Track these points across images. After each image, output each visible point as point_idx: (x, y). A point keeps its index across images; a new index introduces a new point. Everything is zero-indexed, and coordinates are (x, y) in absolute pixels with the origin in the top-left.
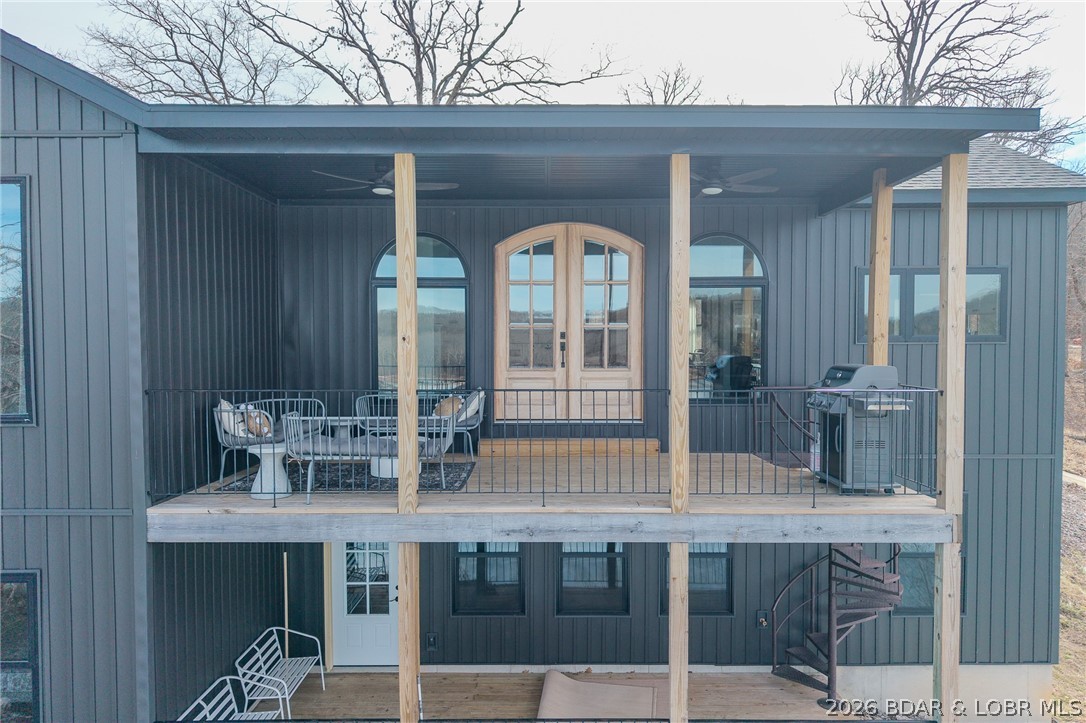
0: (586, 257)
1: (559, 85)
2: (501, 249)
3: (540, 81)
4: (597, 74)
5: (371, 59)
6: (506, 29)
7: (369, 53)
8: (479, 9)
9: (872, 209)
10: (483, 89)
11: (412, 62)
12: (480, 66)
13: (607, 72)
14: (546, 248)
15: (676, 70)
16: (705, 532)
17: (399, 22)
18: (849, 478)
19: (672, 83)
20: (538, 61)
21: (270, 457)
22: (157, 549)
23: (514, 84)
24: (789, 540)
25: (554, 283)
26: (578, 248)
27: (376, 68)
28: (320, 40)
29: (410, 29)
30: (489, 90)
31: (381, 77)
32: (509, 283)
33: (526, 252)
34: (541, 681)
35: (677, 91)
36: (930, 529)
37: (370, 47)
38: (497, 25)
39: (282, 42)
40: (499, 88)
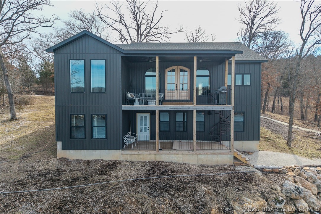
0: (181, 72)
1: (171, 34)
2: (166, 70)
3: (166, 33)
4: (180, 31)
5: (126, 27)
6: (159, 21)
7: (126, 26)
8: (153, 17)
9: (225, 64)
10: (153, 35)
11: (136, 28)
12: (153, 29)
13: (182, 31)
14: (173, 71)
15: (198, 28)
16: (198, 109)
17: (134, 19)
18: (219, 103)
19: (197, 30)
20: (166, 28)
21: (137, 99)
22: (123, 111)
23: (160, 33)
24: (210, 110)
25: (175, 76)
26: (179, 70)
27: (127, 29)
28: (114, 22)
29: (136, 20)
30: (155, 35)
31: (128, 31)
32: (167, 76)
33: (170, 71)
34: (172, 143)
35: (199, 33)
36: (229, 108)
37: (125, 24)
38: (157, 20)
39: (107, 24)
40: (157, 34)
